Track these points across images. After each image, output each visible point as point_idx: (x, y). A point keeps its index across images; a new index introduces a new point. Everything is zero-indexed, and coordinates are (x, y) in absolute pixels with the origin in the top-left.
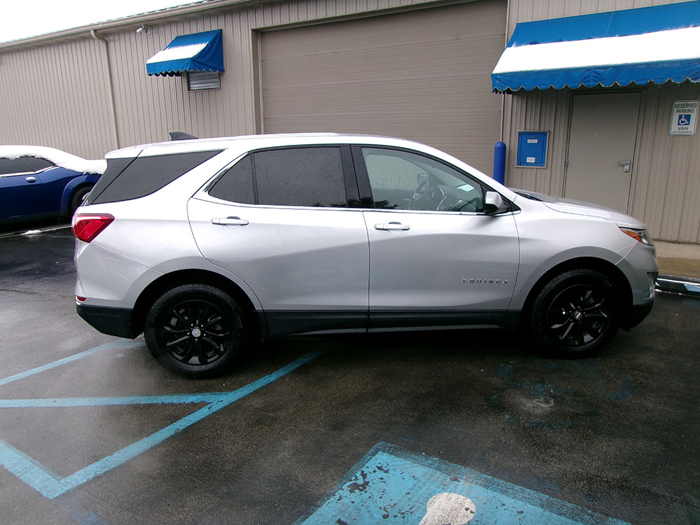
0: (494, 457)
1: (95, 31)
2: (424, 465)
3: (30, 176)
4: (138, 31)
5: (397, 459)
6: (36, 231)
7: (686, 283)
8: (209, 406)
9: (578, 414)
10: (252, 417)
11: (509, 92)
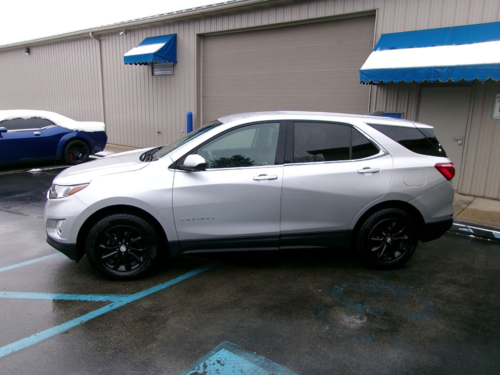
0: (307, 360)
1: (93, 33)
2: (252, 362)
3: (36, 131)
4: (120, 34)
5: (234, 356)
6: (38, 170)
7: (494, 232)
8: (111, 304)
9: (382, 330)
10: (139, 315)
11: (371, 83)
